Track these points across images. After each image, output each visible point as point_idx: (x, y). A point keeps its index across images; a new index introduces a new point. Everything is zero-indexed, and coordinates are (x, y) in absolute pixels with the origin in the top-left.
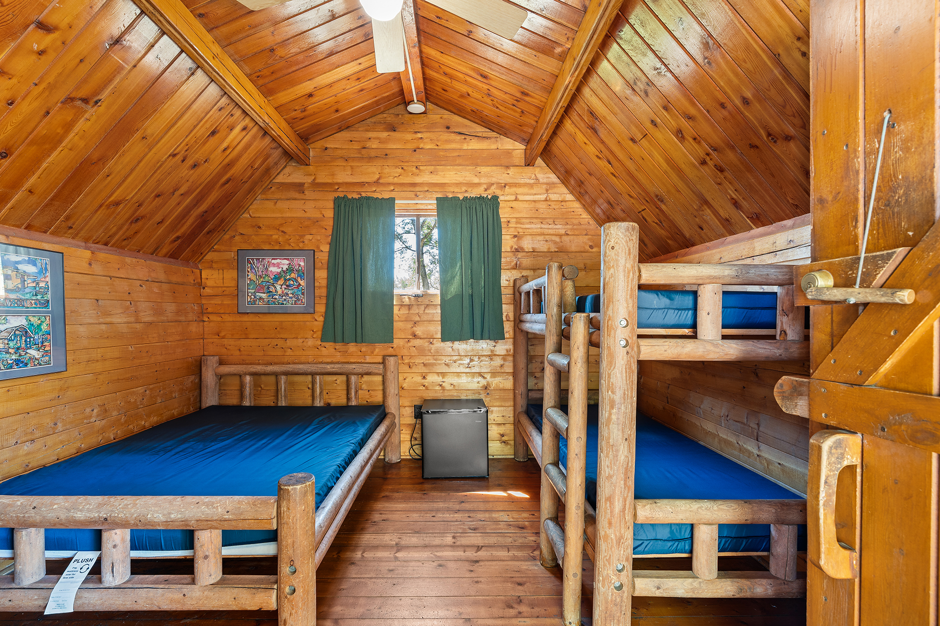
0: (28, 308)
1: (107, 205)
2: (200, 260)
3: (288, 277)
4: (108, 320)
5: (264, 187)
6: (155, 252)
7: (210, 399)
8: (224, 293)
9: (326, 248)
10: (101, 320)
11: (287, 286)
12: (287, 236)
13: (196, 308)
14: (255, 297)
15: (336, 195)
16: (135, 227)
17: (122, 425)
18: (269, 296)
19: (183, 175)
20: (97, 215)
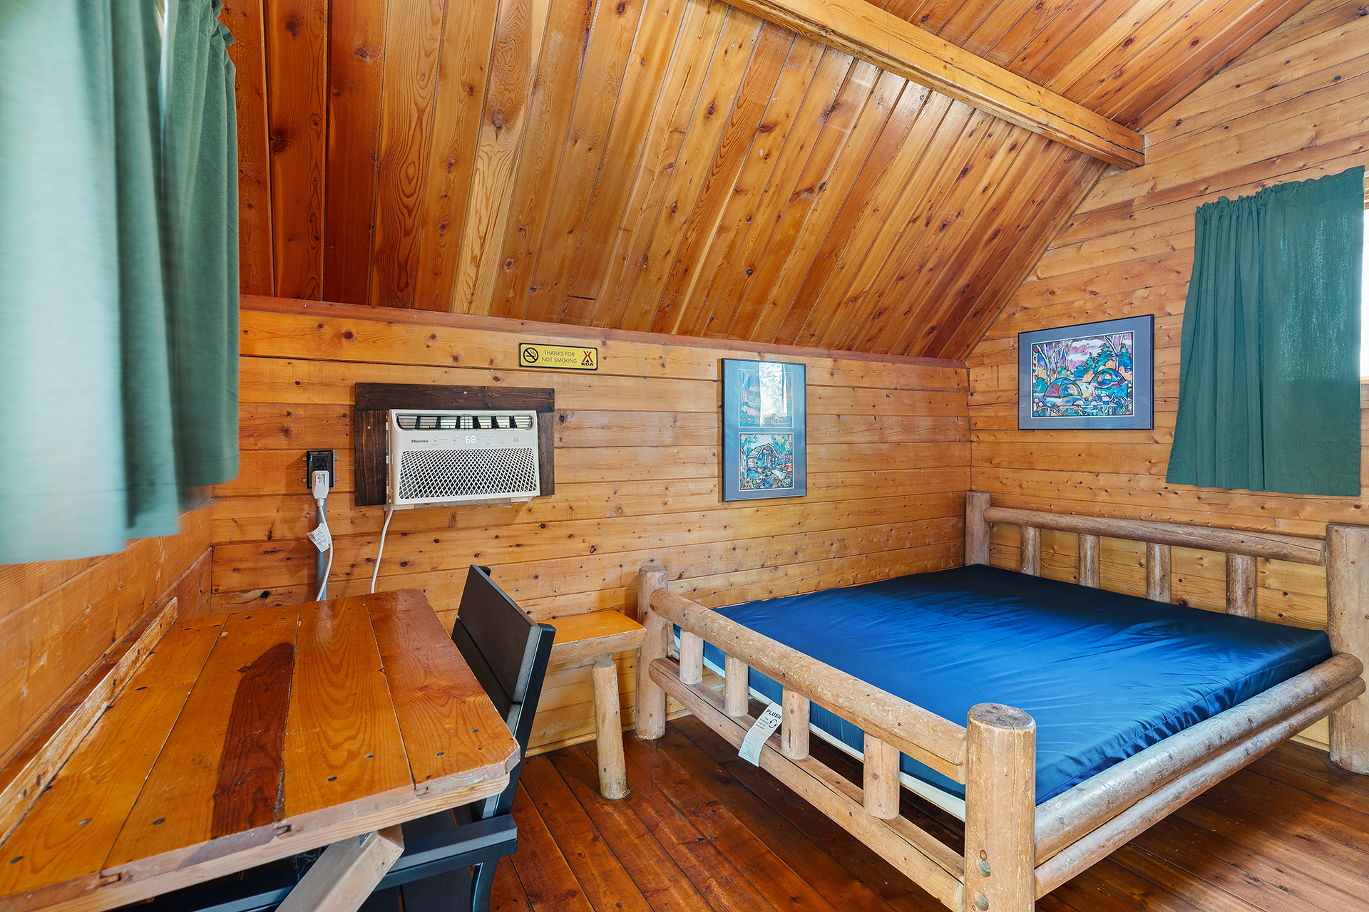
0: (773, 425)
1: (845, 303)
2: (968, 355)
3: (1101, 368)
4: (849, 439)
5: (1059, 227)
6: (905, 351)
7: (978, 555)
8: (1000, 401)
9: (1178, 308)
10: (842, 439)
11: (1100, 383)
12: (1100, 300)
13: (960, 423)
14: (1044, 405)
15: (1200, 202)
16: (879, 323)
17: (863, 568)
18: (1068, 402)
19: (930, 243)
20: (836, 317)
